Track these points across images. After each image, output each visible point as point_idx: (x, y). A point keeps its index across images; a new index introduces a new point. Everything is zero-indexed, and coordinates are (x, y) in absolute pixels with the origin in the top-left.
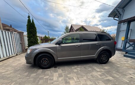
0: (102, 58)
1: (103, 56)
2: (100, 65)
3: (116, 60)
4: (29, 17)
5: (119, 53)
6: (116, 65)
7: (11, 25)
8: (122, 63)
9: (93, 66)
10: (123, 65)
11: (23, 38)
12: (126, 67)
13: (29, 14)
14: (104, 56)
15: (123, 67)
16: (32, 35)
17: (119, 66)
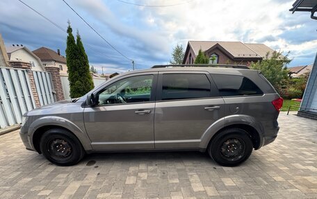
0: (224, 150)
1: (228, 143)
2: (218, 167)
3: (281, 153)
4: (70, 30)
5: (311, 129)
6: (271, 173)
7: (58, 50)
8: (296, 170)
9: (191, 170)
10: (298, 178)
11: (60, 82)
12: (304, 189)
13: (69, 23)
14: (230, 144)
15: (291, 186)
16: (76, 74)
17: (279, 179)
